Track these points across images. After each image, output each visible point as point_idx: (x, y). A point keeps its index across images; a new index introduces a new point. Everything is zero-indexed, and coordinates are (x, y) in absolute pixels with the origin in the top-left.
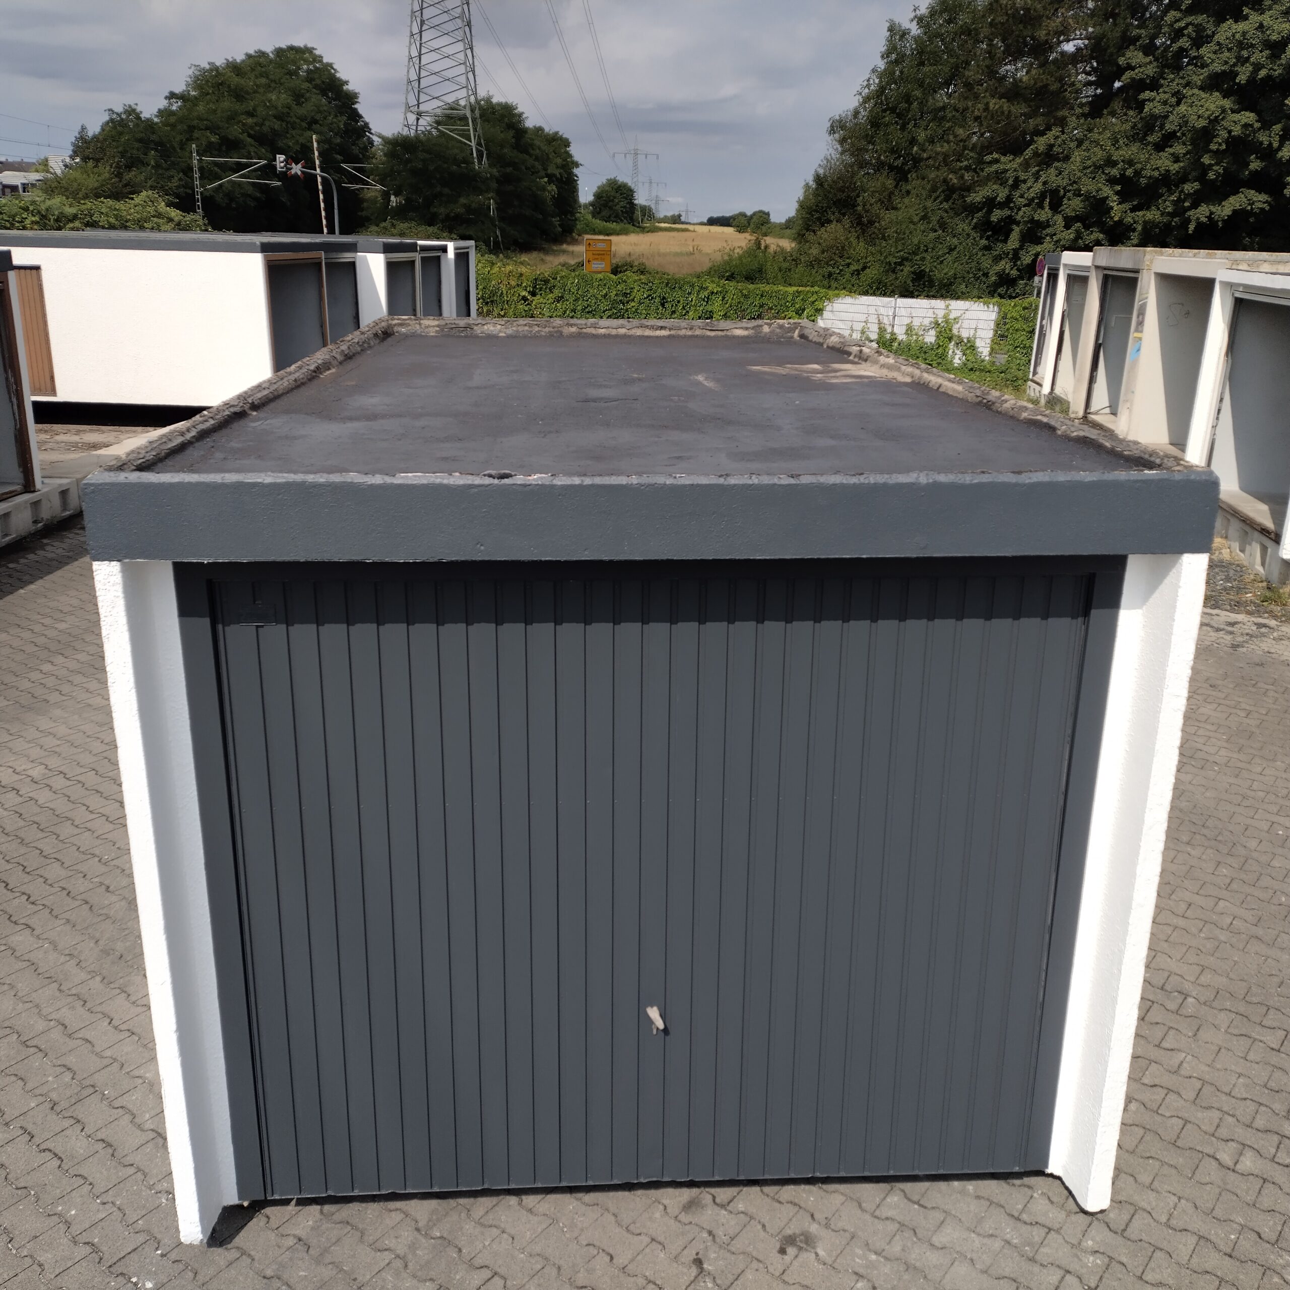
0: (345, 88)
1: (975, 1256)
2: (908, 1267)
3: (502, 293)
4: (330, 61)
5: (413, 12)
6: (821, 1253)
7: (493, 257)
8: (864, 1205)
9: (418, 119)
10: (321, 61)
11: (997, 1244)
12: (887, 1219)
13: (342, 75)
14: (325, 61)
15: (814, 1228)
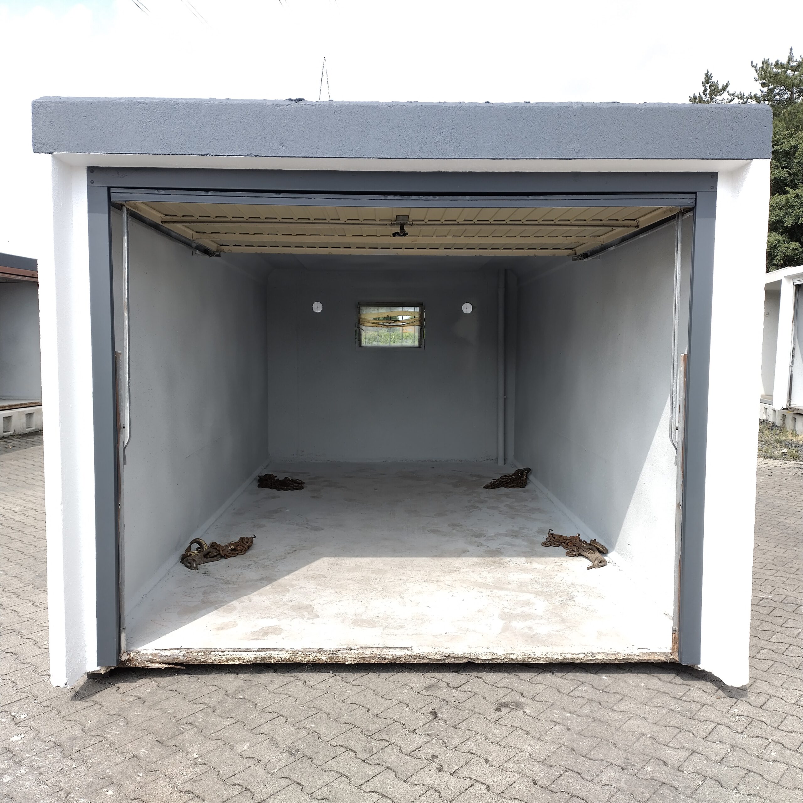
1: (646, 716)
2: (594, 720)
6: (528, 711)
8: (560, 690)
11: (664, 711)
12: (579, 697)
15: (523, 700)
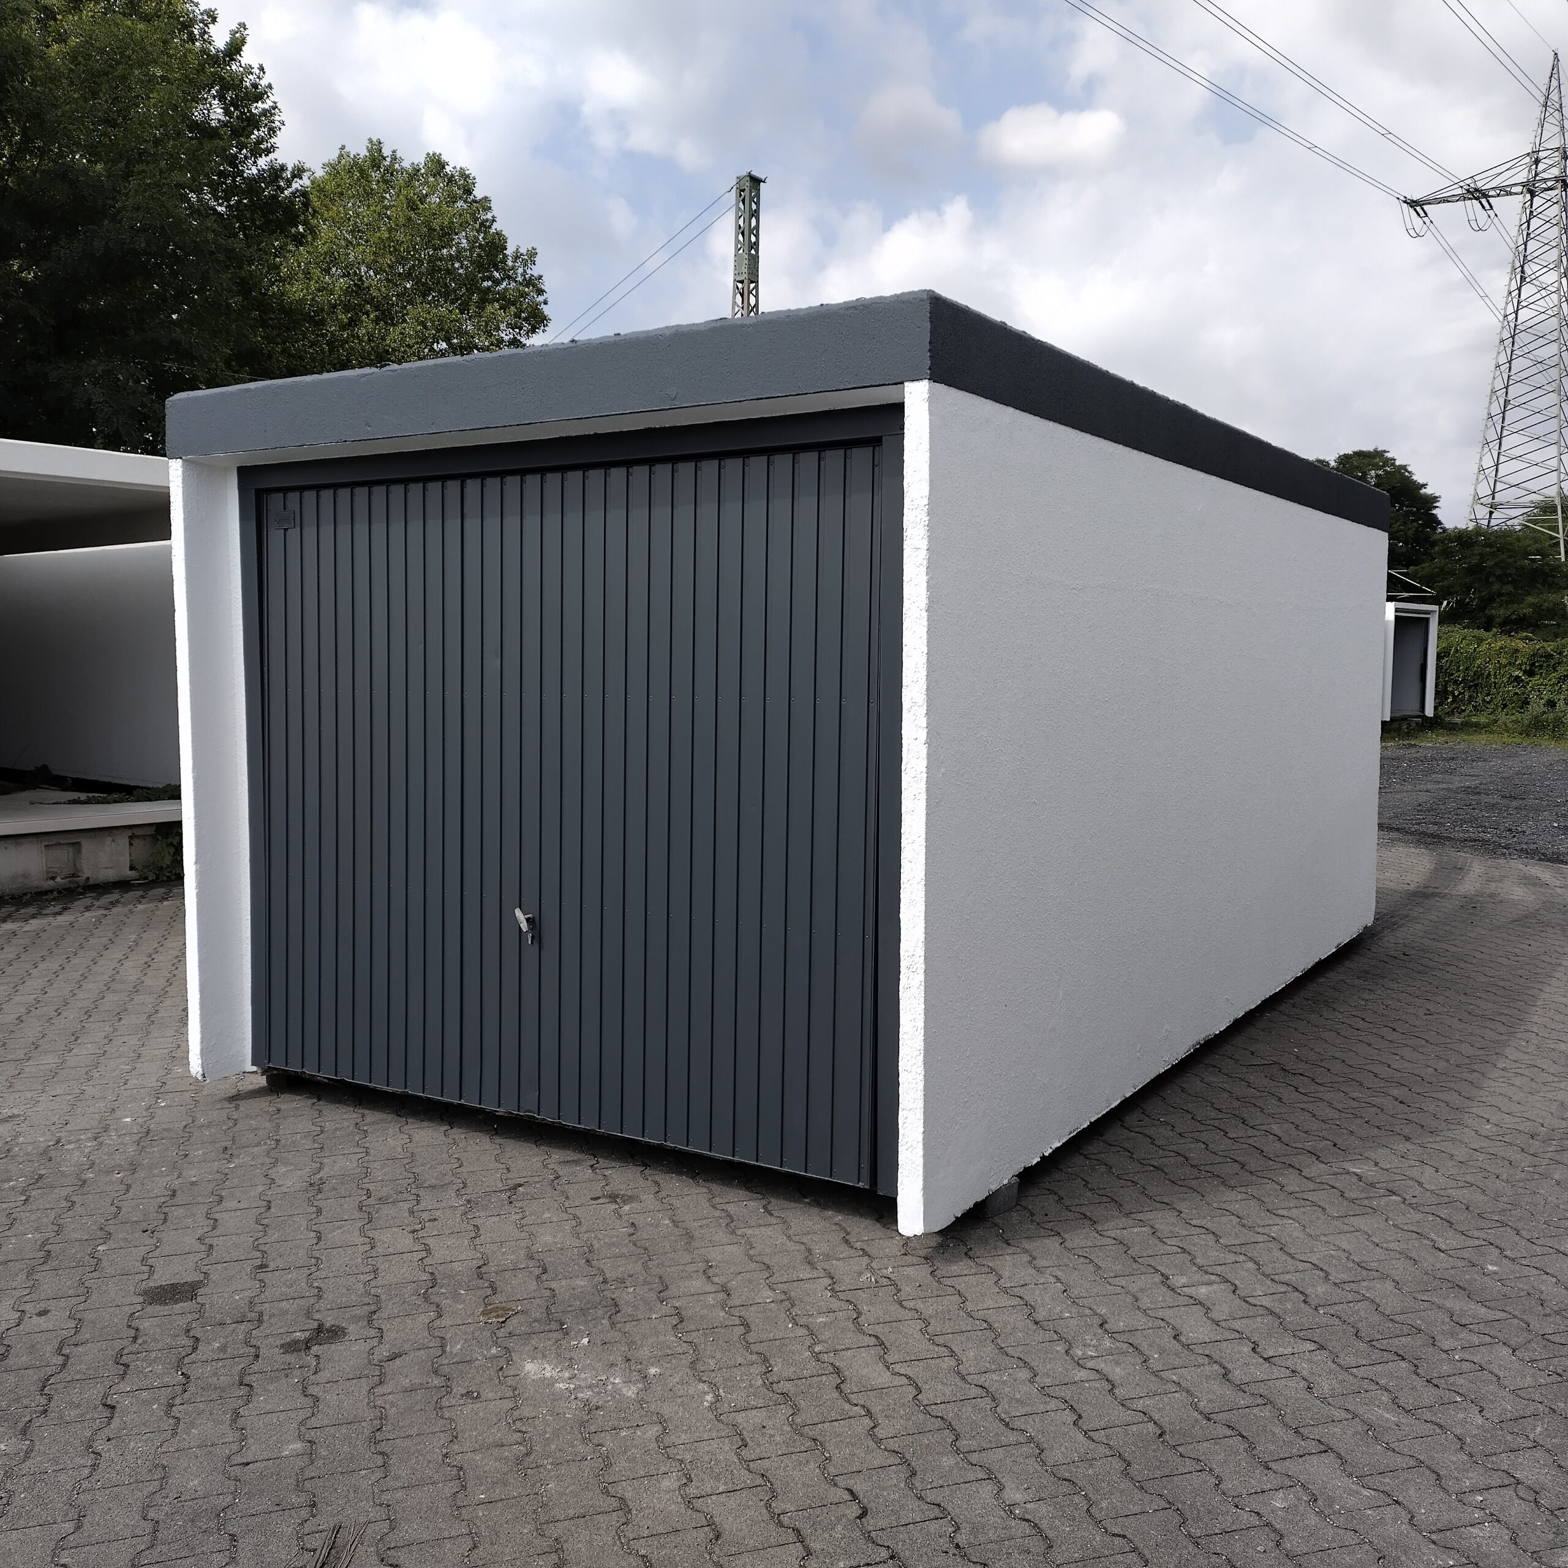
0: (1423, 491)
2: (687, 1234)
3: (1489, 674)
4: (1404, 463)
5: (1494, 392)
6: (626, 1208)
7: (1481, 632)
9: (1491, 513)
10: (1393, 464)
11: (796, 1247)
12: (722, 1210)
13: (1418, 478)
14: (1397, 463)
15: (647, 1197)
